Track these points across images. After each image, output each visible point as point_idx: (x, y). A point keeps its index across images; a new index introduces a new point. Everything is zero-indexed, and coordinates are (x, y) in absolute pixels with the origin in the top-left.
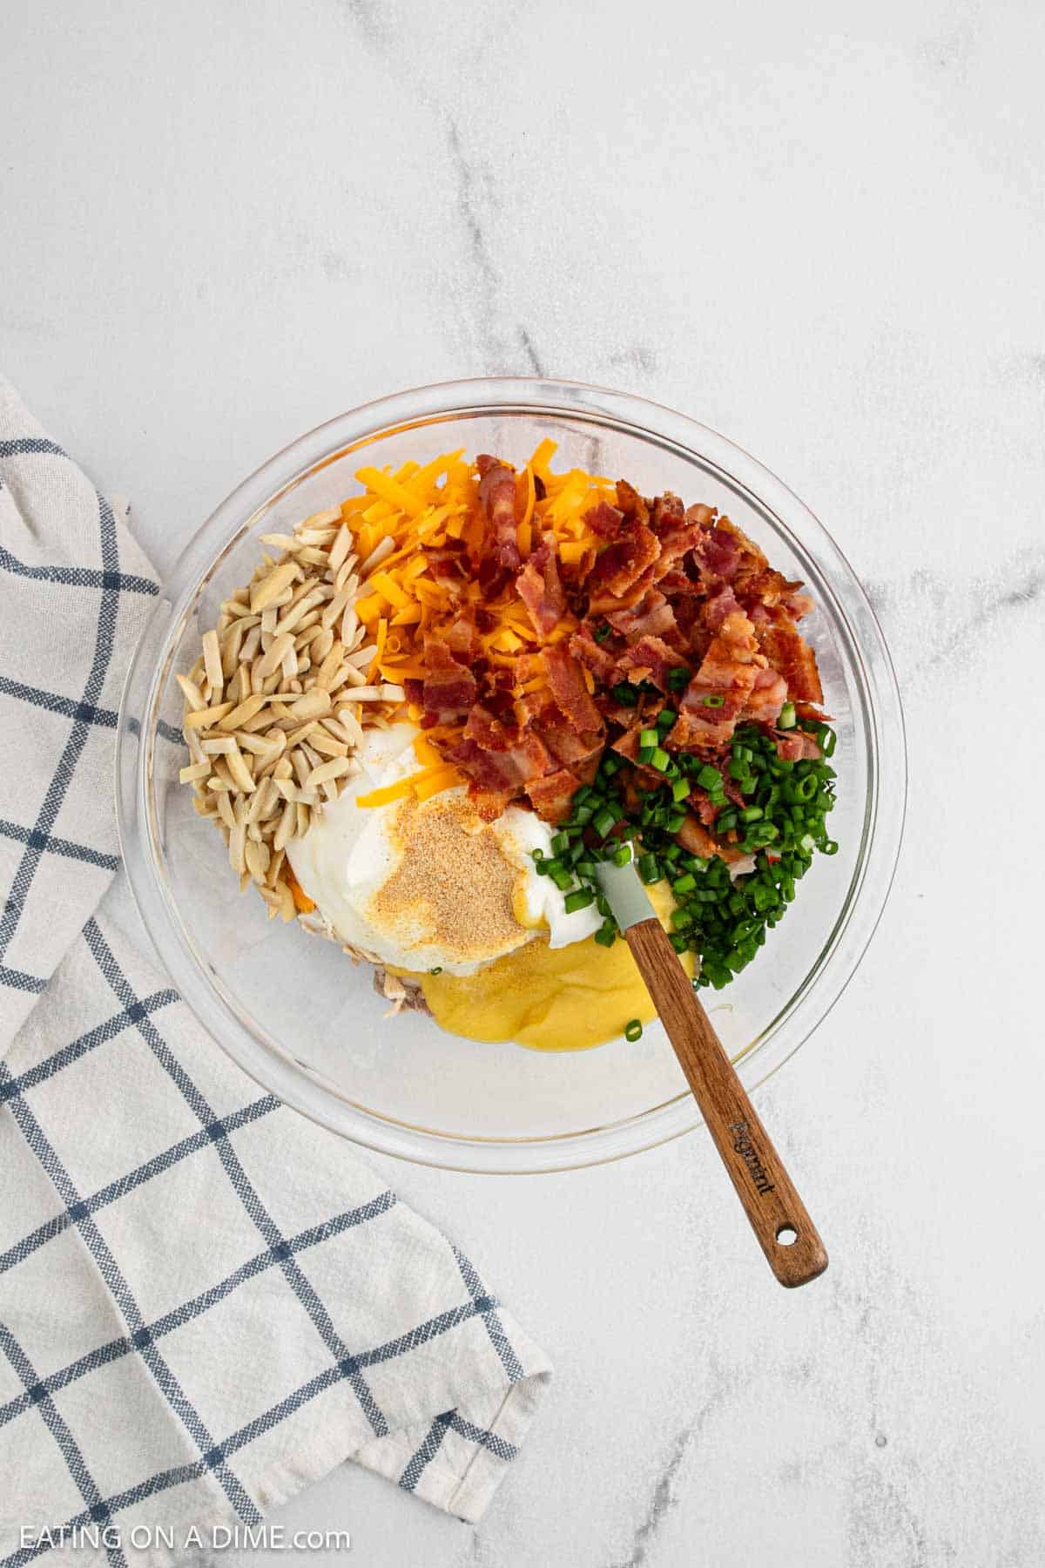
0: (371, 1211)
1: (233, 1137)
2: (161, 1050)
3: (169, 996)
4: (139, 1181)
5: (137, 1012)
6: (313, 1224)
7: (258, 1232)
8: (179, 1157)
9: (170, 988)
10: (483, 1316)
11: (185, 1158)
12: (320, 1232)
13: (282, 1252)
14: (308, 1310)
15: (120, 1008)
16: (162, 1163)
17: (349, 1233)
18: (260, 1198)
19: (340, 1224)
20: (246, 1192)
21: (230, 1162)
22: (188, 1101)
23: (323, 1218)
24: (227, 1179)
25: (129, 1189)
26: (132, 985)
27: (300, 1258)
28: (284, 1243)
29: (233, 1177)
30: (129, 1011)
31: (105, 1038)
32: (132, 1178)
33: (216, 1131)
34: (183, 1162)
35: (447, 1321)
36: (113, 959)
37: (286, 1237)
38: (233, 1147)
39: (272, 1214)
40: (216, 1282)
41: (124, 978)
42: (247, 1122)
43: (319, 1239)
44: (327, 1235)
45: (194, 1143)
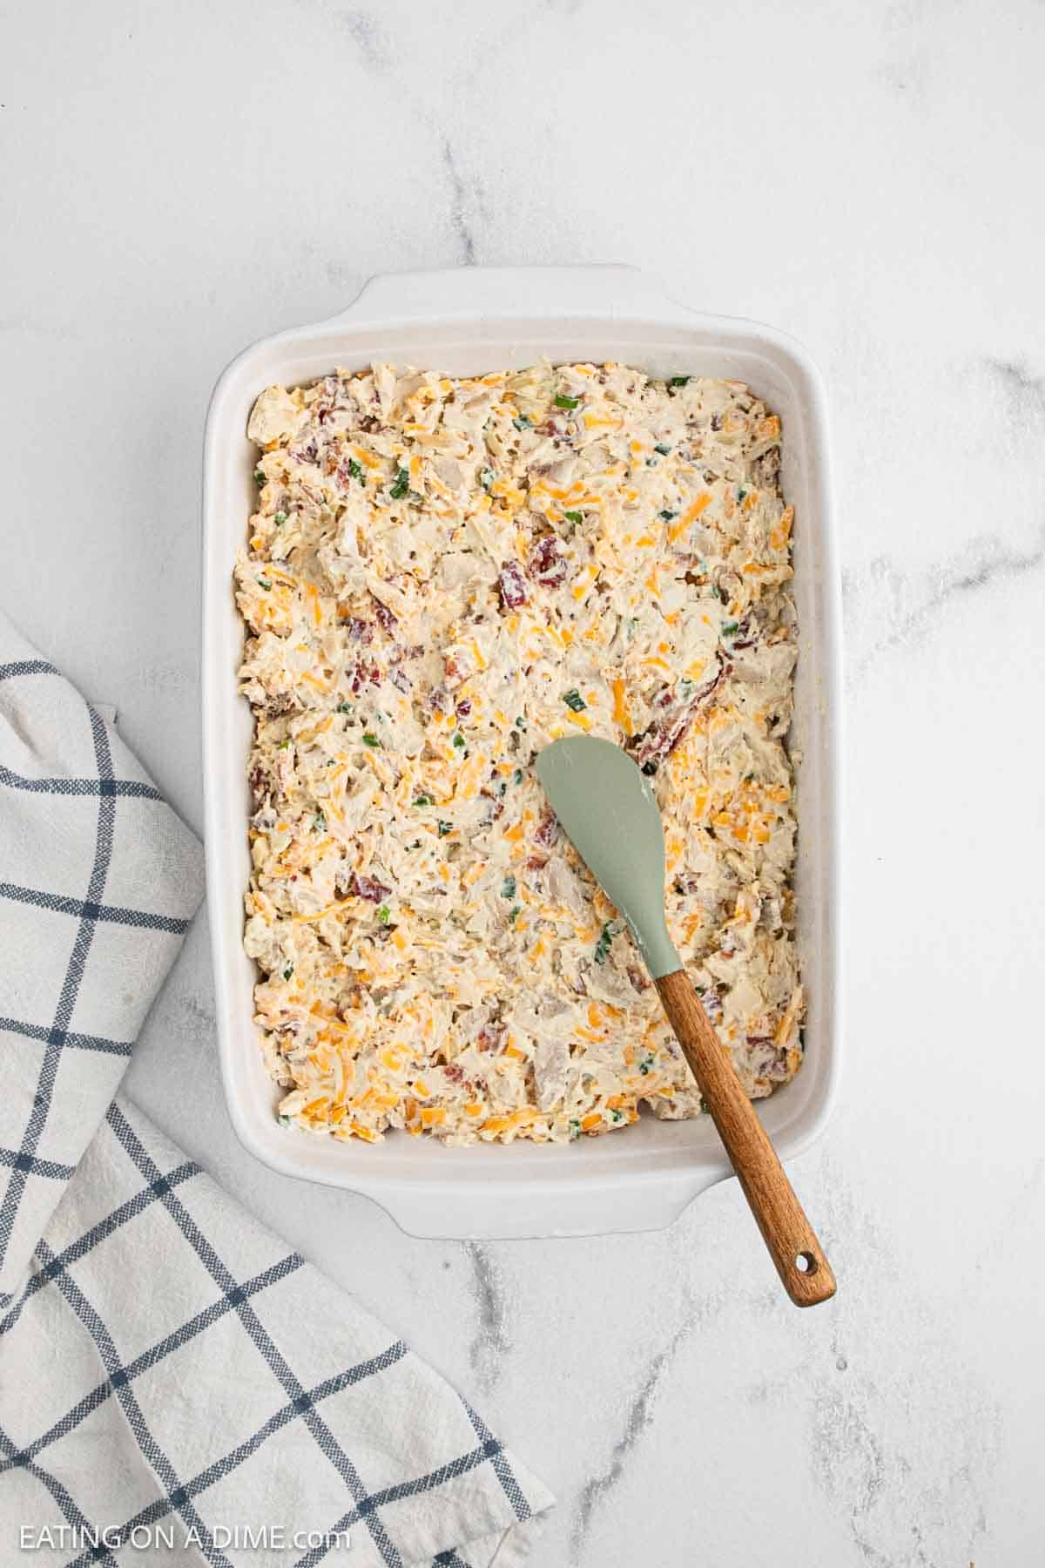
0: (385, 1361)
1: (254, 1301)
2: (185, 1223)
3: (190, 1170)
4: (169, 1350)
5: (161, 1187)
6: (331, 1375)
7: (281, 1387)
8: (203, 1325)
9: (190, 1161)
10: (492, 1461)
11: (210, 1327)
12: (338, 1382)
13: (303, 1403)
14: (330, 1458)
15: (145, 1185)
16: (189, 1331)
17: (366, 1382)
18: (283, 1355)
19: (356, 1374)
20: (268, 1350)
21: (252, 1324)
22: (210, 1271)
23: (341, 1369)
24: (251, 1342)
25: (160, 1358)
26: (155, 1162)
27: (319, 1407)
28: (305, 1396)
29: (257, 1339)
30: (153, 1187)
31: (132, 1214)
32: (162, 1347)
33: (237, 1297)
34: (208, 1330)
35: (460, 1466)
36: (135, 1138)
37: (307, 1389)
38: (254, 1311)
39: (293, 1368)
40: (245, 1439)
41: (148, 1156)
42: (266, 1285)
43: (337, 1389)
44: (345, 1386)
45: (217, 1311)
